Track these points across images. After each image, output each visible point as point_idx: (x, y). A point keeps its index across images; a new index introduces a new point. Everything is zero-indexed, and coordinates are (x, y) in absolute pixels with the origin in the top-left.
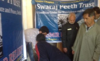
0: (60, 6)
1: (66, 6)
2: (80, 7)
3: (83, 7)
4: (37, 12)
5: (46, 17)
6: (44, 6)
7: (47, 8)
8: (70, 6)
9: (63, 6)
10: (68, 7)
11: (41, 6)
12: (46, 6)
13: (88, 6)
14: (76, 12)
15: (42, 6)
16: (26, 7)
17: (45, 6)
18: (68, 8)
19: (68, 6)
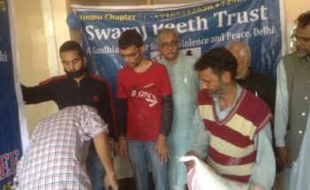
0: (155, 26)
1: (173, 26)
2: (220, 25)
3: (229, 23)
4: (89, 48)
5: (116, 61)
6: (106, 32)
7: (116, 35)
8: (185, 25)
9: (161, 26)
10: (179, 28)
11: (97, 31)
12: (113, 30)
13: (246, 20)
14: (206, 41)
15: (100, 32)
16: (55, 36)
17: (109, 30)
18: (180, 31)
19: (178, 26)
